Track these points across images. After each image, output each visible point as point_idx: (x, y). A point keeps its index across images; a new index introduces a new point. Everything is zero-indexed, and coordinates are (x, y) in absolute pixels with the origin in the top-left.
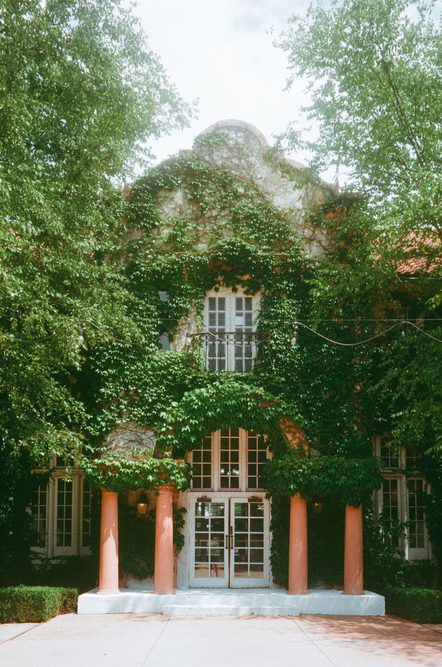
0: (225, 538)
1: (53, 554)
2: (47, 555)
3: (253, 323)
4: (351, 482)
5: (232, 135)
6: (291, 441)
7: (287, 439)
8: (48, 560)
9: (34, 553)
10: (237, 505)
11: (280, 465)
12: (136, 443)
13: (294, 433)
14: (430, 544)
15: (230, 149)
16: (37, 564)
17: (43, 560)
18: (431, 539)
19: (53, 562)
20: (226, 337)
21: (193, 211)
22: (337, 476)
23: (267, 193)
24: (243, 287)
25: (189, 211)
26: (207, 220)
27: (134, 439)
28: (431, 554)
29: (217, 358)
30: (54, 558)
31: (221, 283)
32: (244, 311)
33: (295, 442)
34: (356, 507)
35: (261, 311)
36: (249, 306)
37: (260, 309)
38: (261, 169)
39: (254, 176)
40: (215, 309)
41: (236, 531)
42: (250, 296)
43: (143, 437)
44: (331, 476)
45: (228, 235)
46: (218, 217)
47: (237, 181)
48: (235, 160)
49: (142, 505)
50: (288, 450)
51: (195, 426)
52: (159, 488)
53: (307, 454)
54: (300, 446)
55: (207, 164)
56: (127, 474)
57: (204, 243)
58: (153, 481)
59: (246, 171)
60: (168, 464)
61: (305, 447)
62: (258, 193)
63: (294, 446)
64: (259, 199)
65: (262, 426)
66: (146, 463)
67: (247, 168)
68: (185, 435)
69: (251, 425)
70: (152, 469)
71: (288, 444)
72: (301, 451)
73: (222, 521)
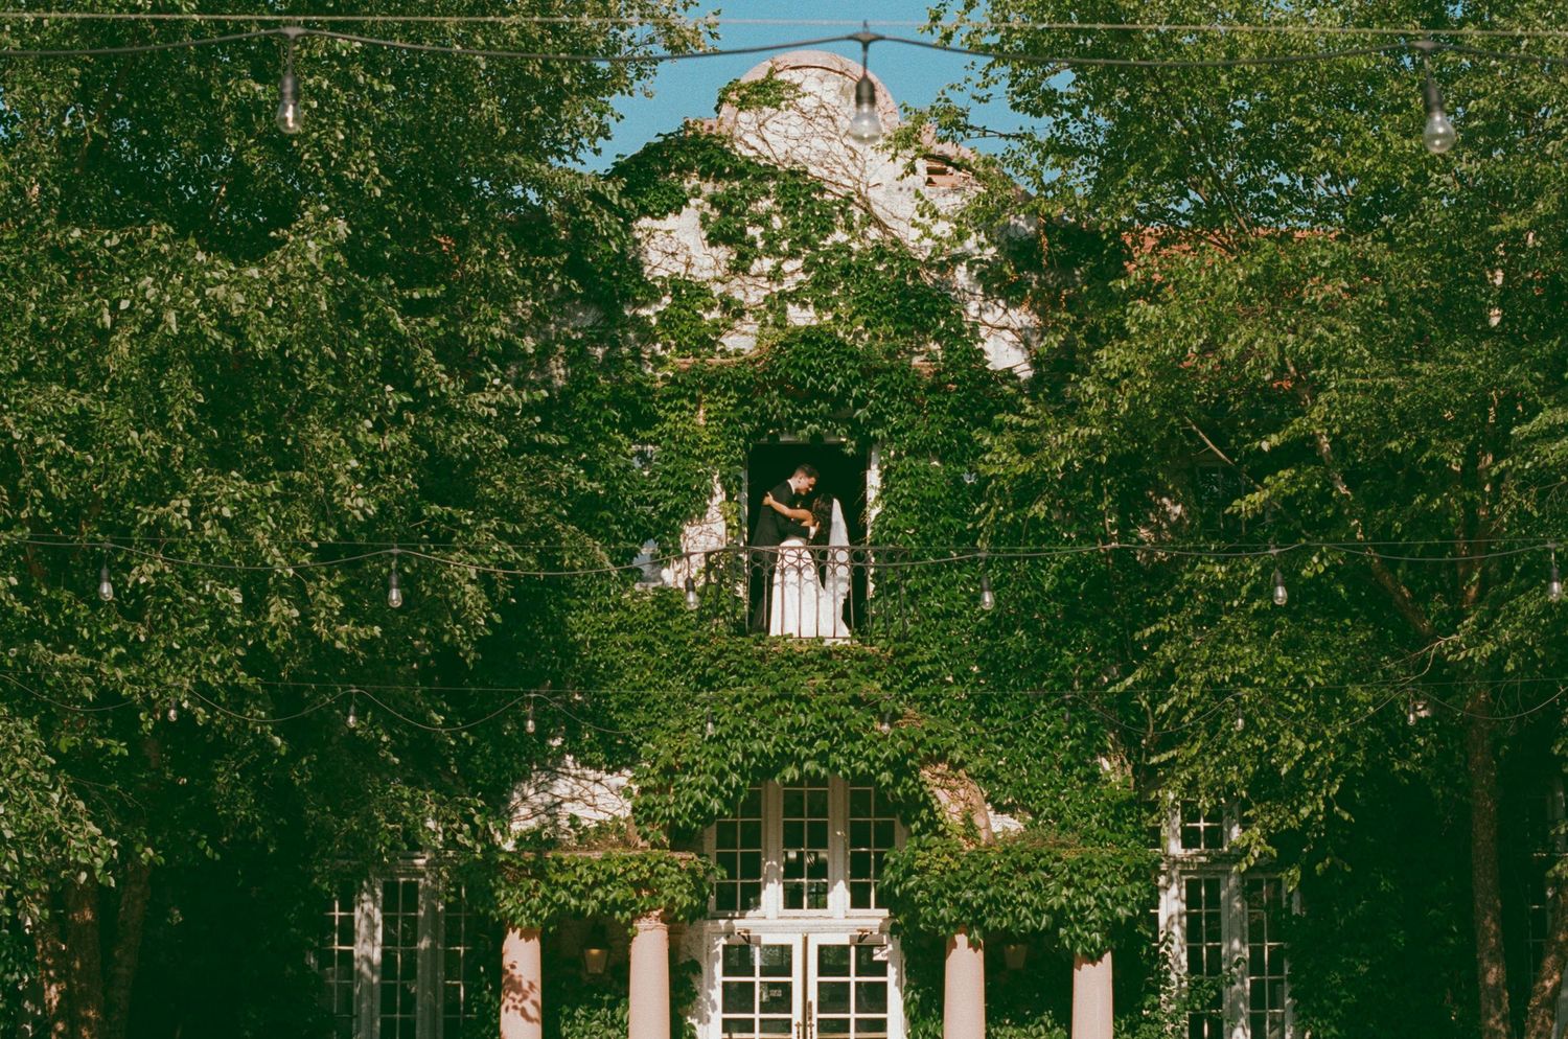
0: (794, 1029)
4: (1082, 902)
6: (946, 808)
7: (938, 803)
10: (821, 948)
11: (918, 863)
12: (582, 805)
13: (953, 790)
15: (807, 117)
21: (717, 261)
22: (1050, 890)
23: (893, 217)
25: (708, 262)
26: (749, 281)
33: (955, 810)
34: (1096, 958)
38: (876, 164)
39: (863, 181)
41: (820, 1011)
43: (598, 789)
44: (1036, 887)
45: (800, 317)
46: (776, 275)
47: (822, 191)
48: (818, 143)
49: (595, 952)
50: (941, 827)
51: (722, 775)
52: (636, 916)
53: (983, 835)
54: (968, 820)
55: (751, 153)
56: (565, 886)
57: (745, 333)
58: (623, 901)
59: (845, 168)
60: (659, 862)
61: (979, 821)
62: (872, 219)
63: (955, 817)
64: (874, 233)
65: (878, 773)
66: (607, 860)
67: (847, 161)
68: (699, 795)
69: (854, 770)
70: (623, 874)
71: (939, 815)
72: (970, 830)
73: (787, 988)
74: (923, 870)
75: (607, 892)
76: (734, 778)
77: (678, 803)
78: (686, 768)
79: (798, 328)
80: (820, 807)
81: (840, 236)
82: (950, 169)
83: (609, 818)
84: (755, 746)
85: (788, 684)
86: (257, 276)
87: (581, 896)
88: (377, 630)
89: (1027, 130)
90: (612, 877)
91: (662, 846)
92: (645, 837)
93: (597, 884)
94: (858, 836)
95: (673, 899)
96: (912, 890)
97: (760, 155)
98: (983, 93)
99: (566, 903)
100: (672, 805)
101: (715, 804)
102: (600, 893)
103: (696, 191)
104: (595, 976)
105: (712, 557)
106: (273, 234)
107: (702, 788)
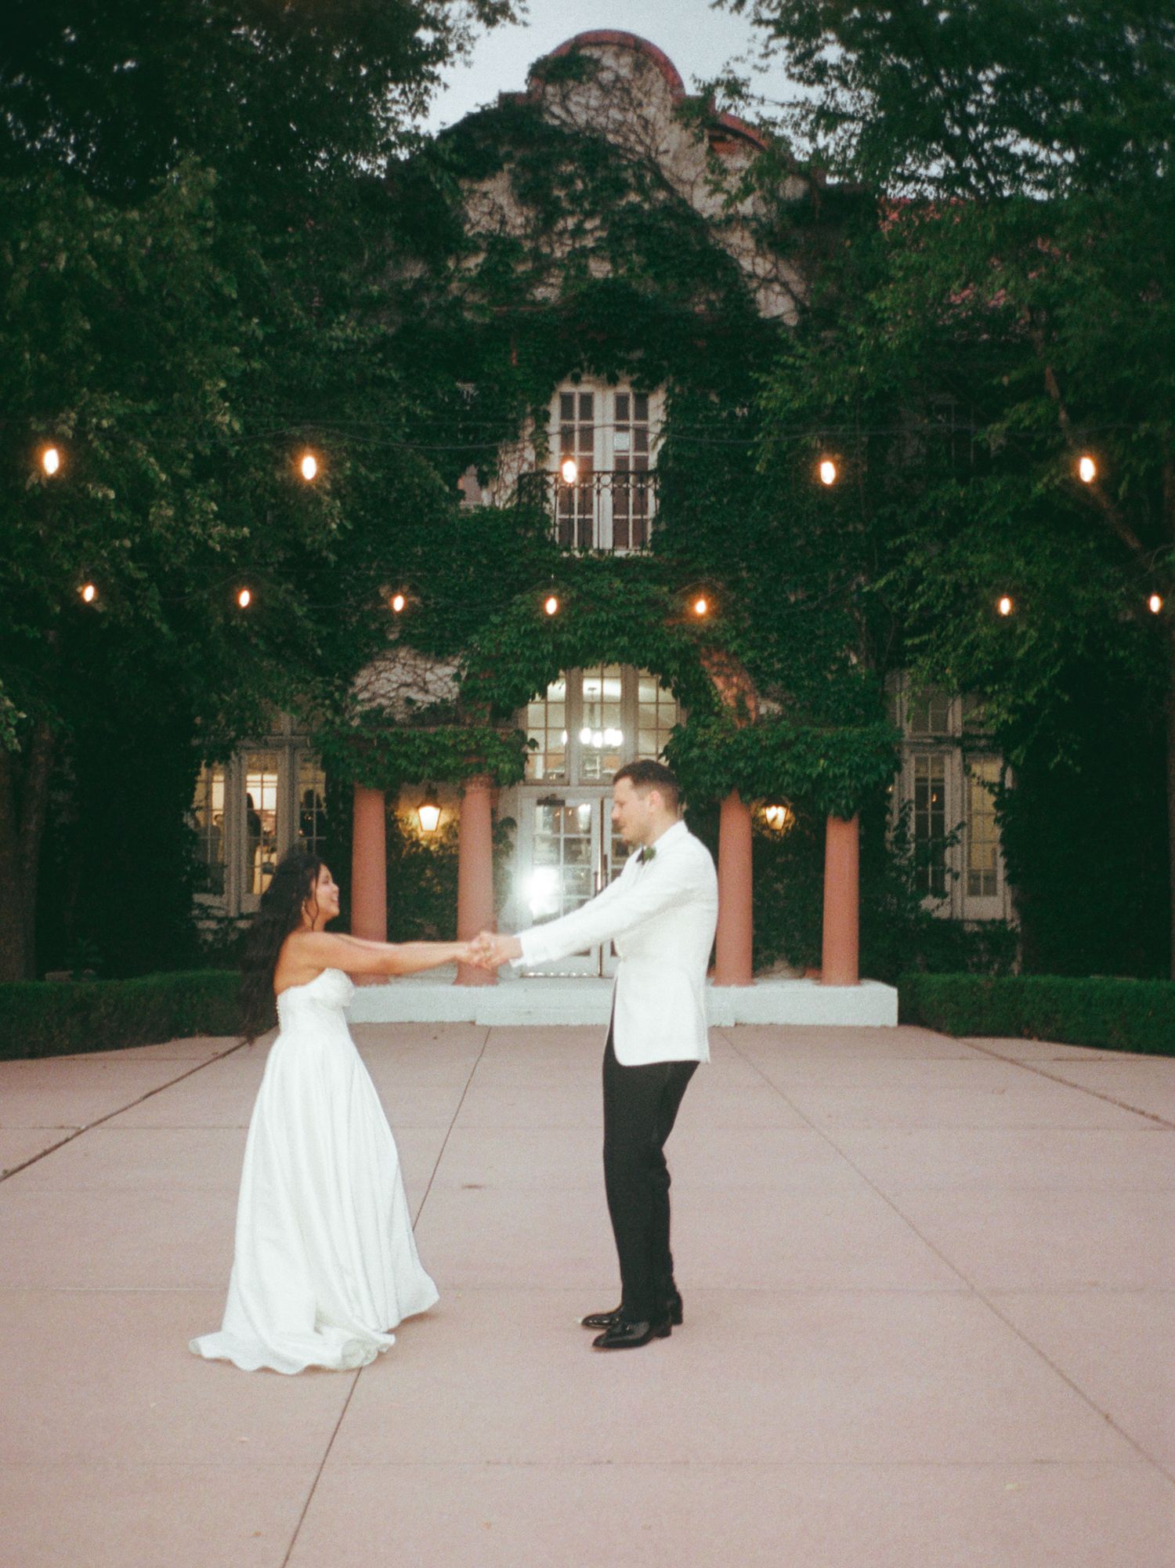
1: (239, 908)
2: (228, 912)
3: (650, 445)
4: (836, 771)
5: (608, 60)
6: (722, 692)
7: (716, 688)
8: (231, 921)
9: (200, 906)
11: (700, 739)
12: (415, 689)
13: (728, 677)
14: (1008, 890)
15: (605, 90)
16: (208, 929)
17: (220, 920)
18: (1010, 879)
19: (243, 924)
20: (595, 480)
21: (527, 220)
22: (810, 760)
23: (680, 180)
24: (630, 372)
25: (520, 220)
26: (555, 238)
27: (409, 680)
28: (1009, 909)
29: (576, 517)
30: (242, 917)
31: (586, 364)
32: (631, 422)
33: (730, 694)
34: (845, 817)
35: (666, 423)
36: (642, 413)
37: (664, 419)
38: (666, 132)
39: (653, 148)
40: (571, 418)
41: (614, 863)
42: (643, 391)
43: (429, 676)
44: (797, 758)
45: (599, 269)
46: (578, 232)
47: (620, 157)
48: (615, 114)
50: (716, 709)
52: (465, 781)
53: (753, 715)
54: (740, 701)
55: (556, 122)
57: (552, 285)
58: (454, 768)
59: (638, 136)
60: (485, 736)
61: (751, 704)
62: (661, 183)
63: (729, 701)
64: (662, 195)
65: (665, 662)
66: (442, 734)
67: (639, 130)
68: (516, 680)
69: (645, 660)
70: (454, 745)
71: (716, 699)
72: (742, 710)
73: (587, 844)
74: (703, 744)
75: (441, 761)
76: (546, 665)
77: (498, 686)
79: (597, 281)
81: (634, 198)
82: (729, 137)
83: (439, 700)
84: (564, 638)
85: (591, 587)
86: (138, 219)
87: (419, 763)
88: (246, 530)
89: (801, 98)
90: (444, 748)
92: (471, 715)
93: (432, 754)
96: (692, 760)
97: (564, 123)
98: (763, 63)
99: (406, 769)
100: (494, 688)
101: (530, 688)
102: (435, 761)
103: (509, 157)
105: (526, 480)
106: (152, 181)
107: (520, 674)
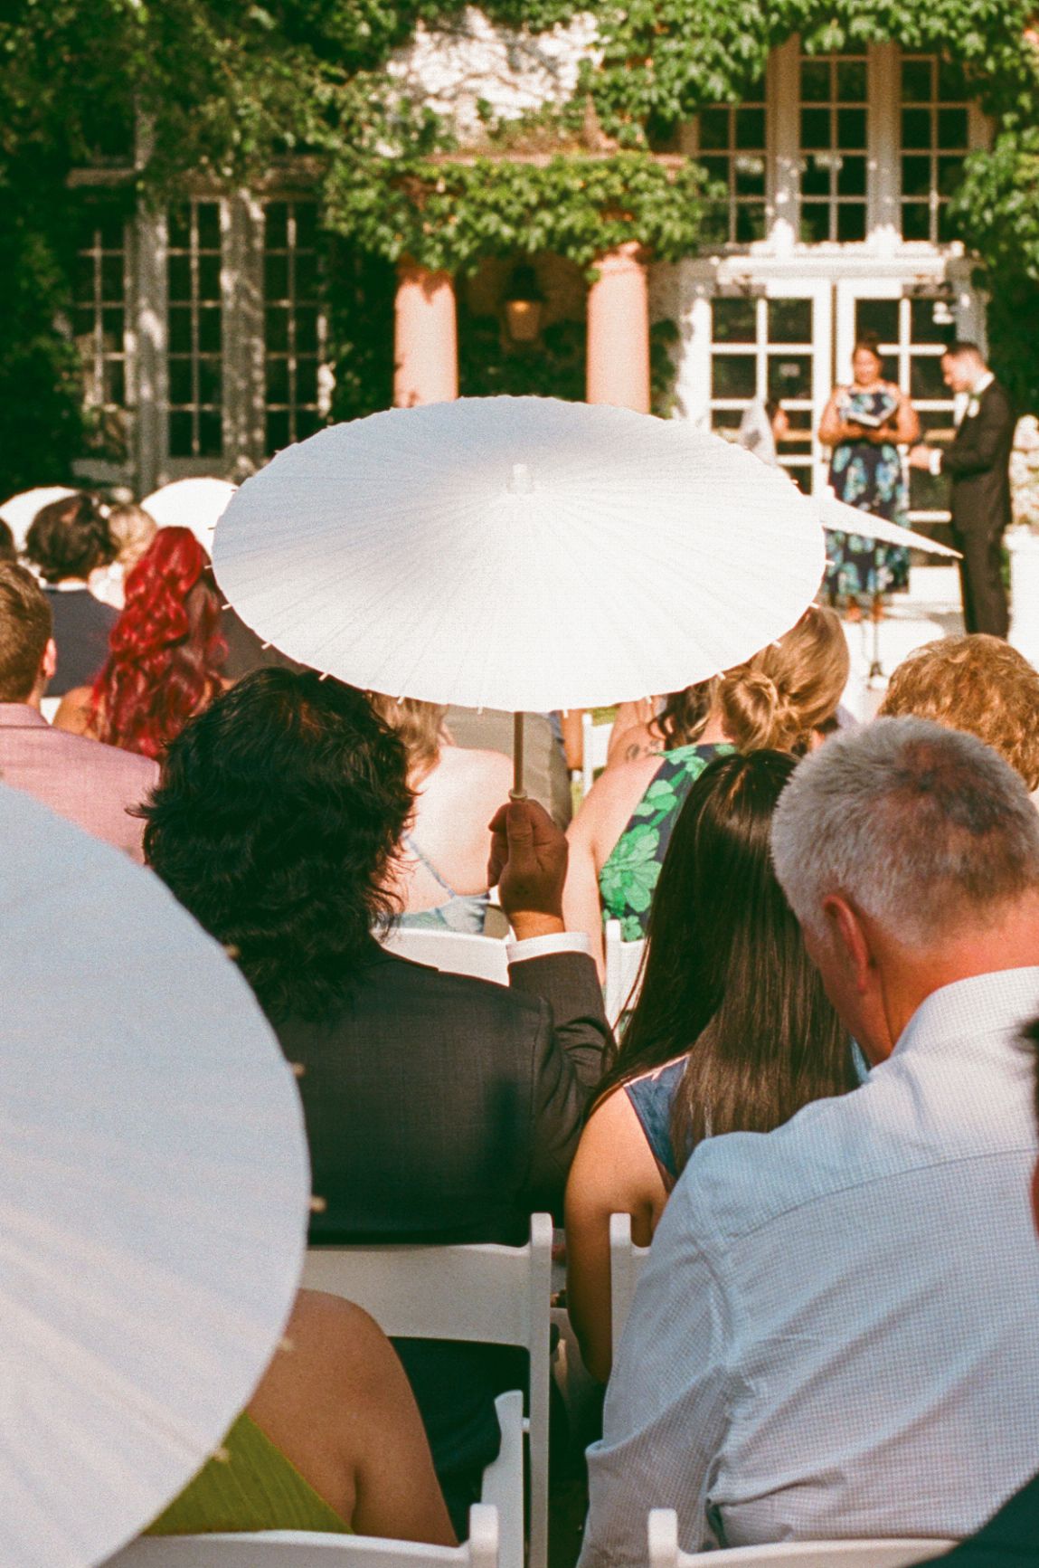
10: (860, 303)
12: (494, 82)
27: (484, 66)
49: (521, 307)
51: (727, 39)
52: (600, 255)
56: (496, 208)
58: (585, 231)
60: (637, 171)
65: (961, 35)
66: (558, 168)
68: (694, 71)
69: (924, 32)
70: (583, 190)
73: (805, 362)
75: (558, 218)
76: (746, 43)
77: (660, 82)
78: (673, 29)
80: (855, 86)
87: (519, 222)
90: (565, 195)
91: (638, 148)
92: (612, 133)
93: (543, 203)
94: (912, 131)
95: (658, 231)
96: (1013, 216)
99: (497, 234)
100: (649, 85)
101: (717, 84)
102: (547, 217)
104: (524, 345)
107: (699, 59)
